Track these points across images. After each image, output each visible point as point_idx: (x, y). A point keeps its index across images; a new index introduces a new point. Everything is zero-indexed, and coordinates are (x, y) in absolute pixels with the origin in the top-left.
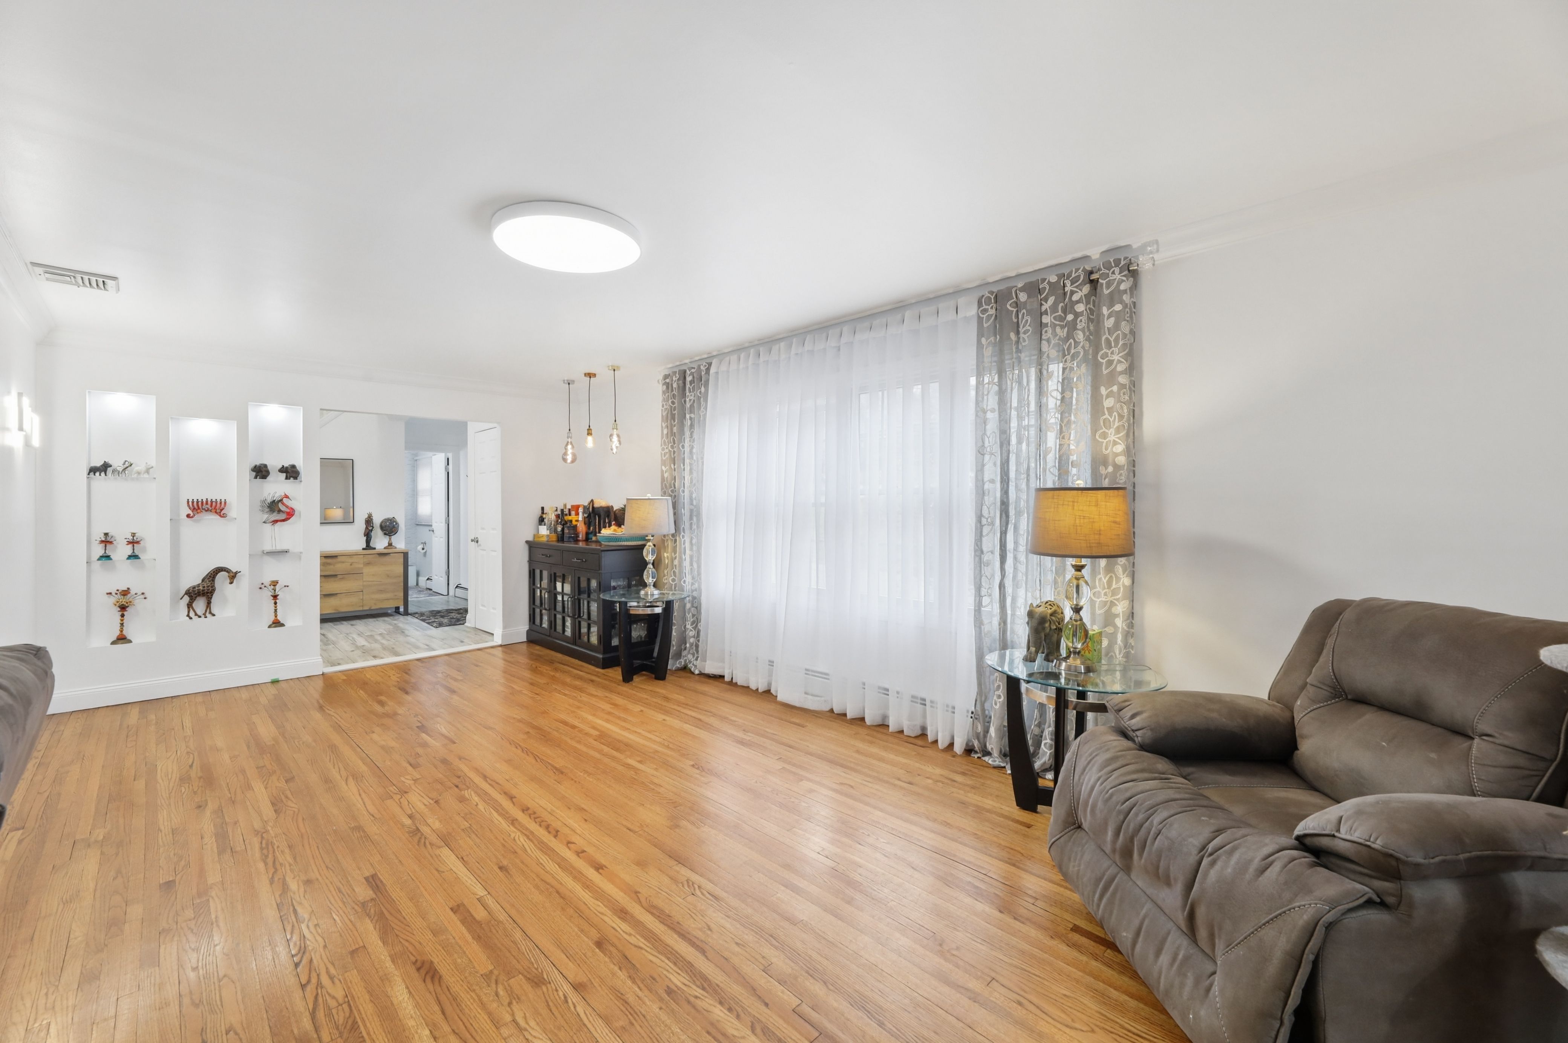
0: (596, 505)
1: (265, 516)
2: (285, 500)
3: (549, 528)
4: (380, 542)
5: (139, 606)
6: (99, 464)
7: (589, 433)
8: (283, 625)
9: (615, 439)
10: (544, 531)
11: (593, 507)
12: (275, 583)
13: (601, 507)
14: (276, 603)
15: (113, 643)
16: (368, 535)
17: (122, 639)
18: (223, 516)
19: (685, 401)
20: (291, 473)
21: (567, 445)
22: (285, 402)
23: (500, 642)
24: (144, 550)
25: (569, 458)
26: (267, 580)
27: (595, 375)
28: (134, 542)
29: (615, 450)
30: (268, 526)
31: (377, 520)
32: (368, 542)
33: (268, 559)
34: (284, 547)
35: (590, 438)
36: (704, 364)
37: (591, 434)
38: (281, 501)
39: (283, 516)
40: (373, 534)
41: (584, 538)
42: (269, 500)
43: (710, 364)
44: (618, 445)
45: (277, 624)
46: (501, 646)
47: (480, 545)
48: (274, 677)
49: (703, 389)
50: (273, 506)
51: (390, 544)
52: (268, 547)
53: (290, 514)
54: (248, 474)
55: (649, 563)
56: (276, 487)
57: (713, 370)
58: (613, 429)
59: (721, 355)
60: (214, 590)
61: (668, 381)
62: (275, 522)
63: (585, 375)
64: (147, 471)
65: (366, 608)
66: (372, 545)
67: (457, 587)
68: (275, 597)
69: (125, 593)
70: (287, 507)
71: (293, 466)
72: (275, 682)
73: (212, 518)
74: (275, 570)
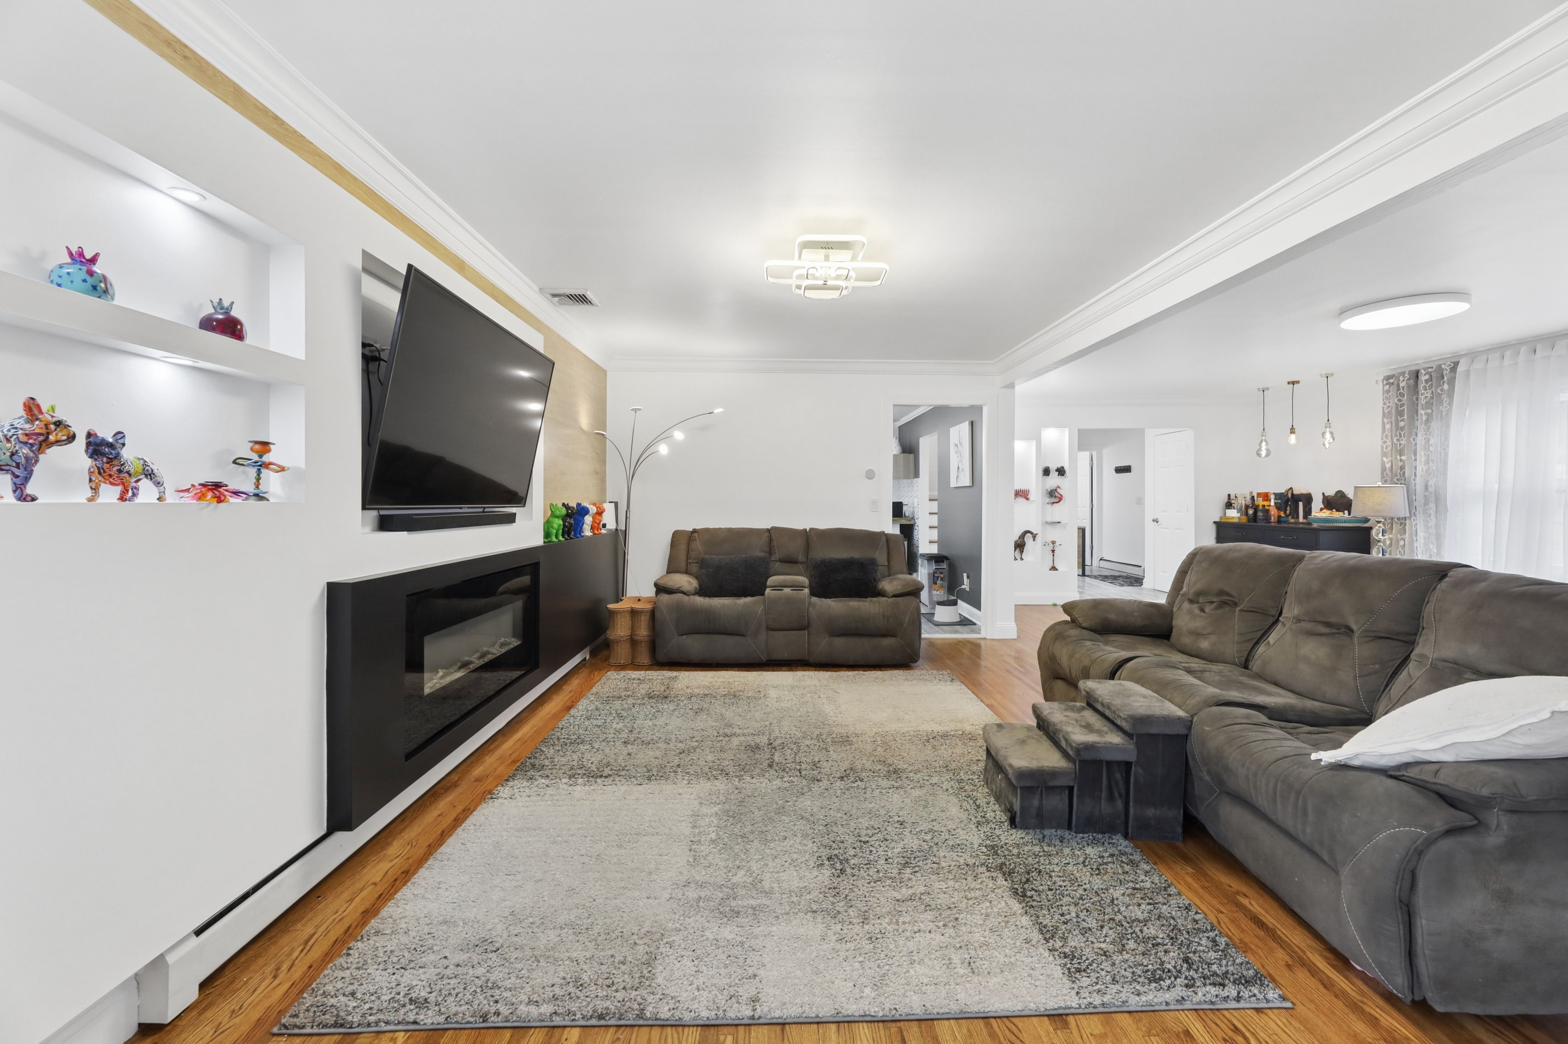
0: (1295, 492)
1: (1048, 500)
2: (1059, 490)
3: (1239, 511)
7: (1292, 431)
8: (1057, 570)
9: (1328, 436)
10: (1232, 513)
11: (1292, 494)
12: (1053, 542)
13: (1302, 494)
14: (1053, 555)
18: (1027, 499)
19: (1417, 399)
20: (1061, 471)
21: (1261, 442)
22: (1060, 425)
25: (1263, 453)
26: (1049, 540)
27: (1298, 382)
29: (1327, 446)
30: (1049, 506)
33: (1049, 527)
34: (1058, 520)
35: (1293, 436)
36: (1449, 363)
37: (1294, 433)
38: (1056, 490)
39: (1057, 500)
41: (1276, 520)
42: (1049, 490)
43: (1456, 364)
44: (1331, 441)
45: (1054, 568)
47: (1161, 524)
48: (1055, 602)
49: (1446, 387)
50: (1052, 493)
52: (1050, 520)
53: (1061, 498)
54: (1041, 472)
56: (1054, 480)
57: (1460, 369)
58: (1326, 427)
59: (1473, 355)
60: (1025, 544)
62: (1053, 503)
63: (1289, 383)
67: (1101, 559)
68: (1053, 551)
70: (1059, 493)
71: (1063, 468)
73: (1023, 500)
74: (1052, 534)
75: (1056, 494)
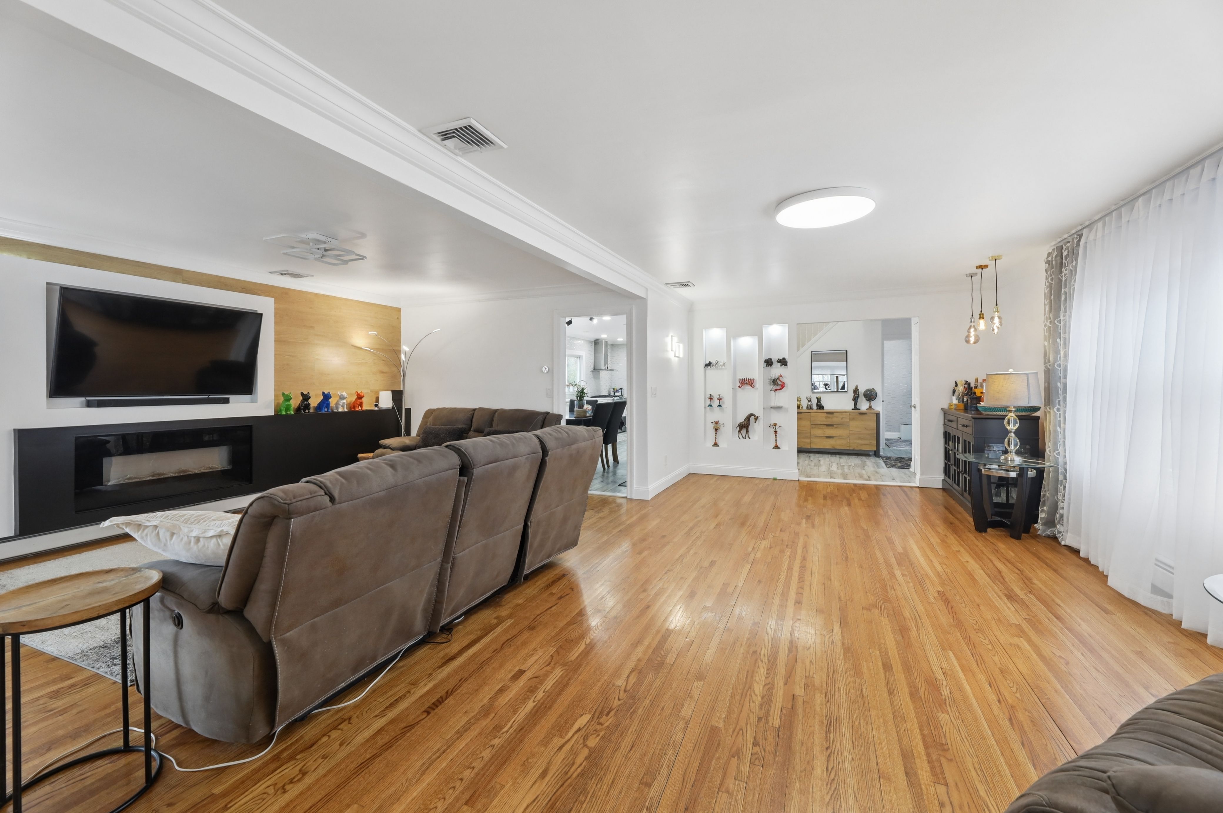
1: (771, 387)
2: (780, 378)
4: (864, 405)
5: (722, 430)
6: (707, 362)
7: (982, 317)
8: (779, 448)
9: (996, 320)
10: (955, 401)
12: (775, 424)
14: (776, 436)
15: (713, 446)
16: (855, 399)
17: (716, 445)
18: (753, 387)
19: (1061, 277)
20: (783, 362)
21: (970, 328)
22: (780, 323)
23: (918, 485)
24: (724, 403)
25: (972, 340)
26: (772, 422)
27: (986, 266)
28: (720, 399)
29: (996, 331)
30: (773, 392)
31: (862, 390)
32: (855, 404)
33: (773, 410)
34: (781, 405)
35: (982, 322)
36: (1077, 236)
38: (778, 378)
39: (780, 387)
40: (859, 400)
42: (773, 378)
43: (1081, 236)
44: (999, 325)
45: (776, 447)
46: (918, 487)
49: (1074, 263)
50: (775, 382)
51: (870, 407)
52: (773, 405)
53: (783, 386)
54: (763, 364)
55: (1011, 432)
56: (776, 371)
57: (1082, 242)
58: (995, 312)
59: (1090, 224)
60: (749, 425)
61: (1050, 259)
62: (776, 390)
63: (977, 268)
64: (724, 364)
65: (851, 448)
66: (858, 407)
68: (776, 432)
69: (717, 423)
70: (781, 381)
71: (784, 359)
72: (775, 479)
73: (748, 387)
74: (776, 417)
75: (779, 383)
